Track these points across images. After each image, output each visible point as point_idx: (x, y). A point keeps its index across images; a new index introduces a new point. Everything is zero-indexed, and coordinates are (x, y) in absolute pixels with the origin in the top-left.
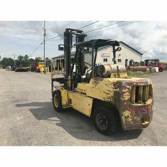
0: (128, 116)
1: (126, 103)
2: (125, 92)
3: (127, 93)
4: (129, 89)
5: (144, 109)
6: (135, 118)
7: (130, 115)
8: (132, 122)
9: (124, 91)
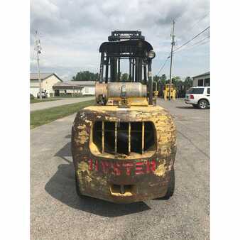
0: (86, 172)
1: (81, 148)
2: (81, 130)
3: (84, 133)
4: (88, 125)
5: (112, 167)
6: (98, 179)
7: (88, 172)
8: (93, 185)
9: (80, 127)
